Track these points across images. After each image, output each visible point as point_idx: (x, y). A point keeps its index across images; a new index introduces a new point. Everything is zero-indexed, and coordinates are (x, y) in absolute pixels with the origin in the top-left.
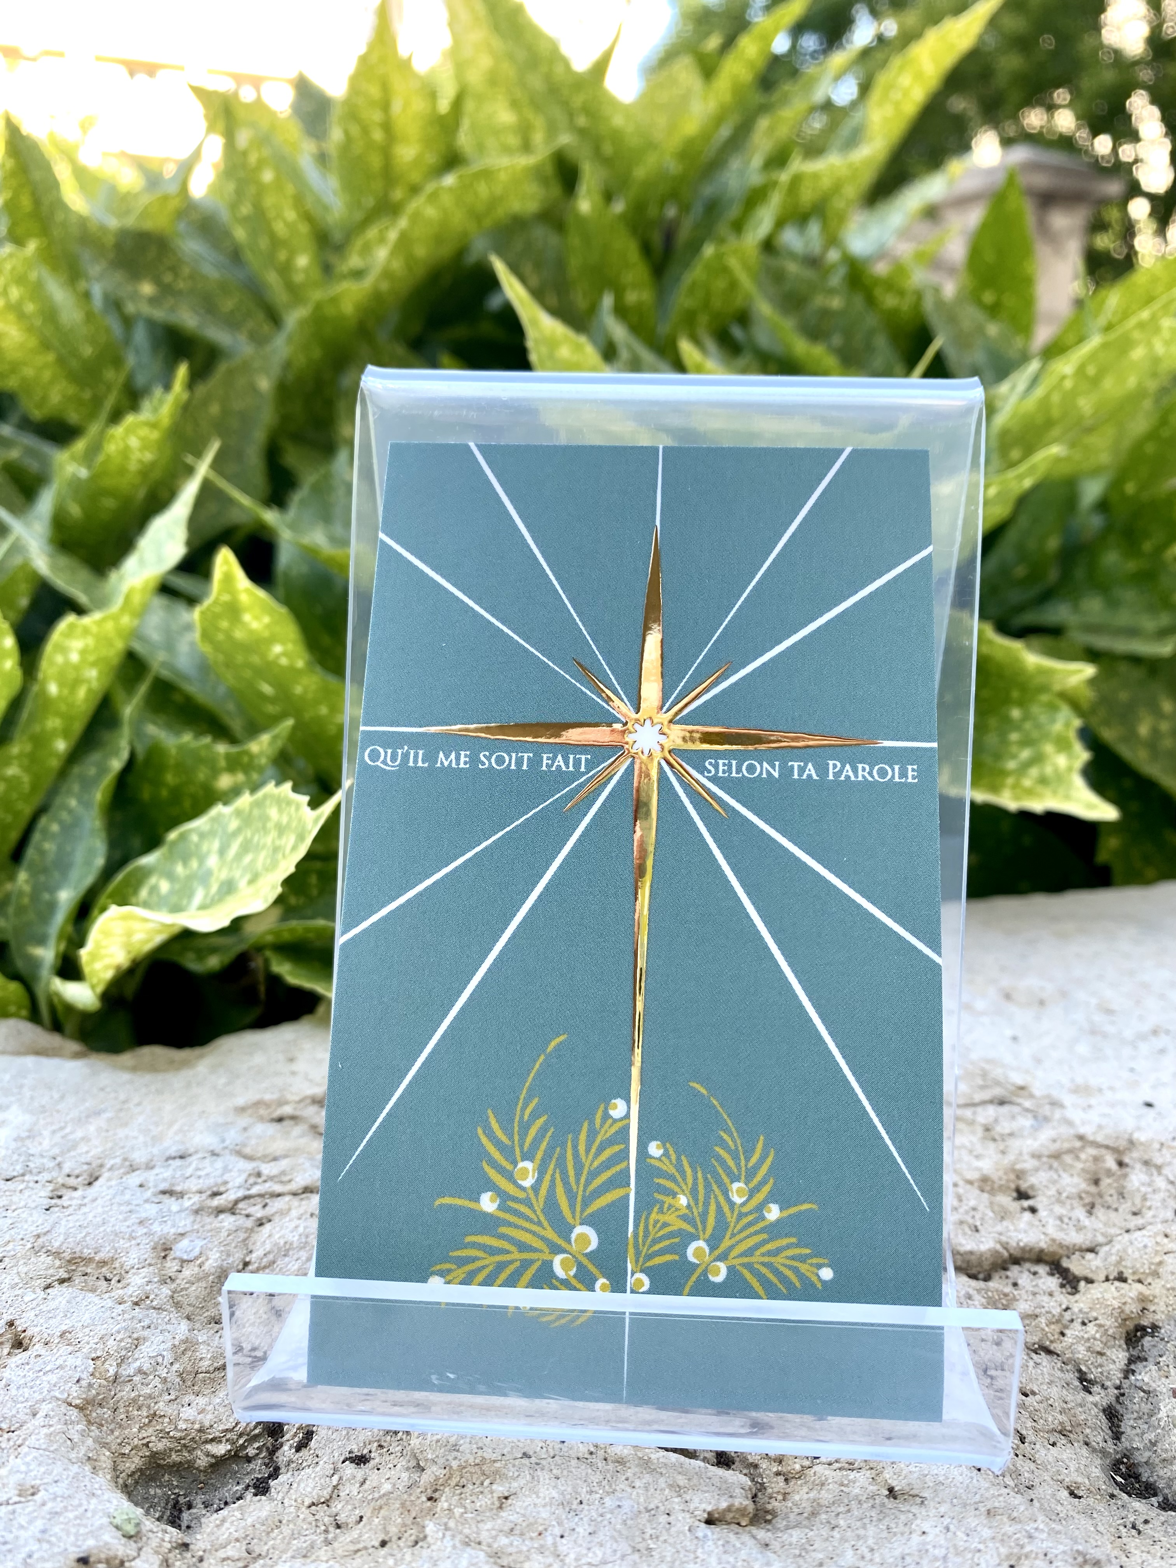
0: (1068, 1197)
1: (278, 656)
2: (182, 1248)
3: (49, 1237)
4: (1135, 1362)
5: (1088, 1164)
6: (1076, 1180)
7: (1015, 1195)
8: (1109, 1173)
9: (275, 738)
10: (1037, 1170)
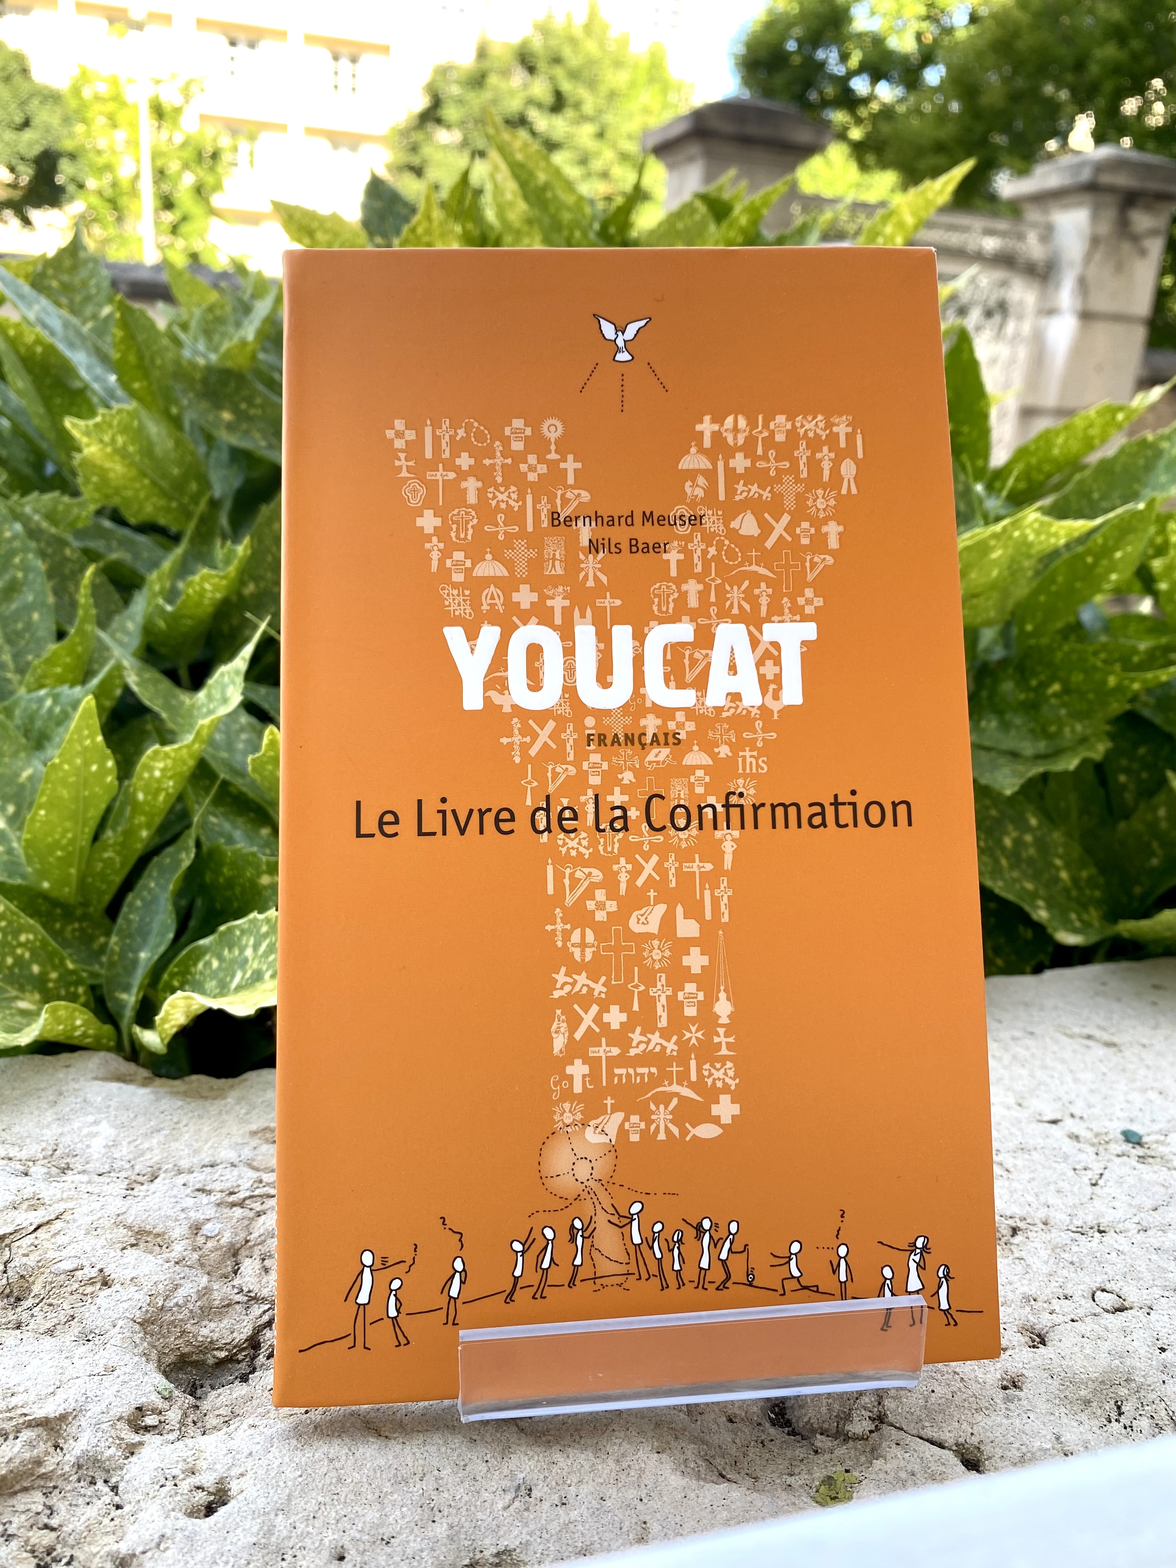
2: (208, 1229)
3: (125, 1216)
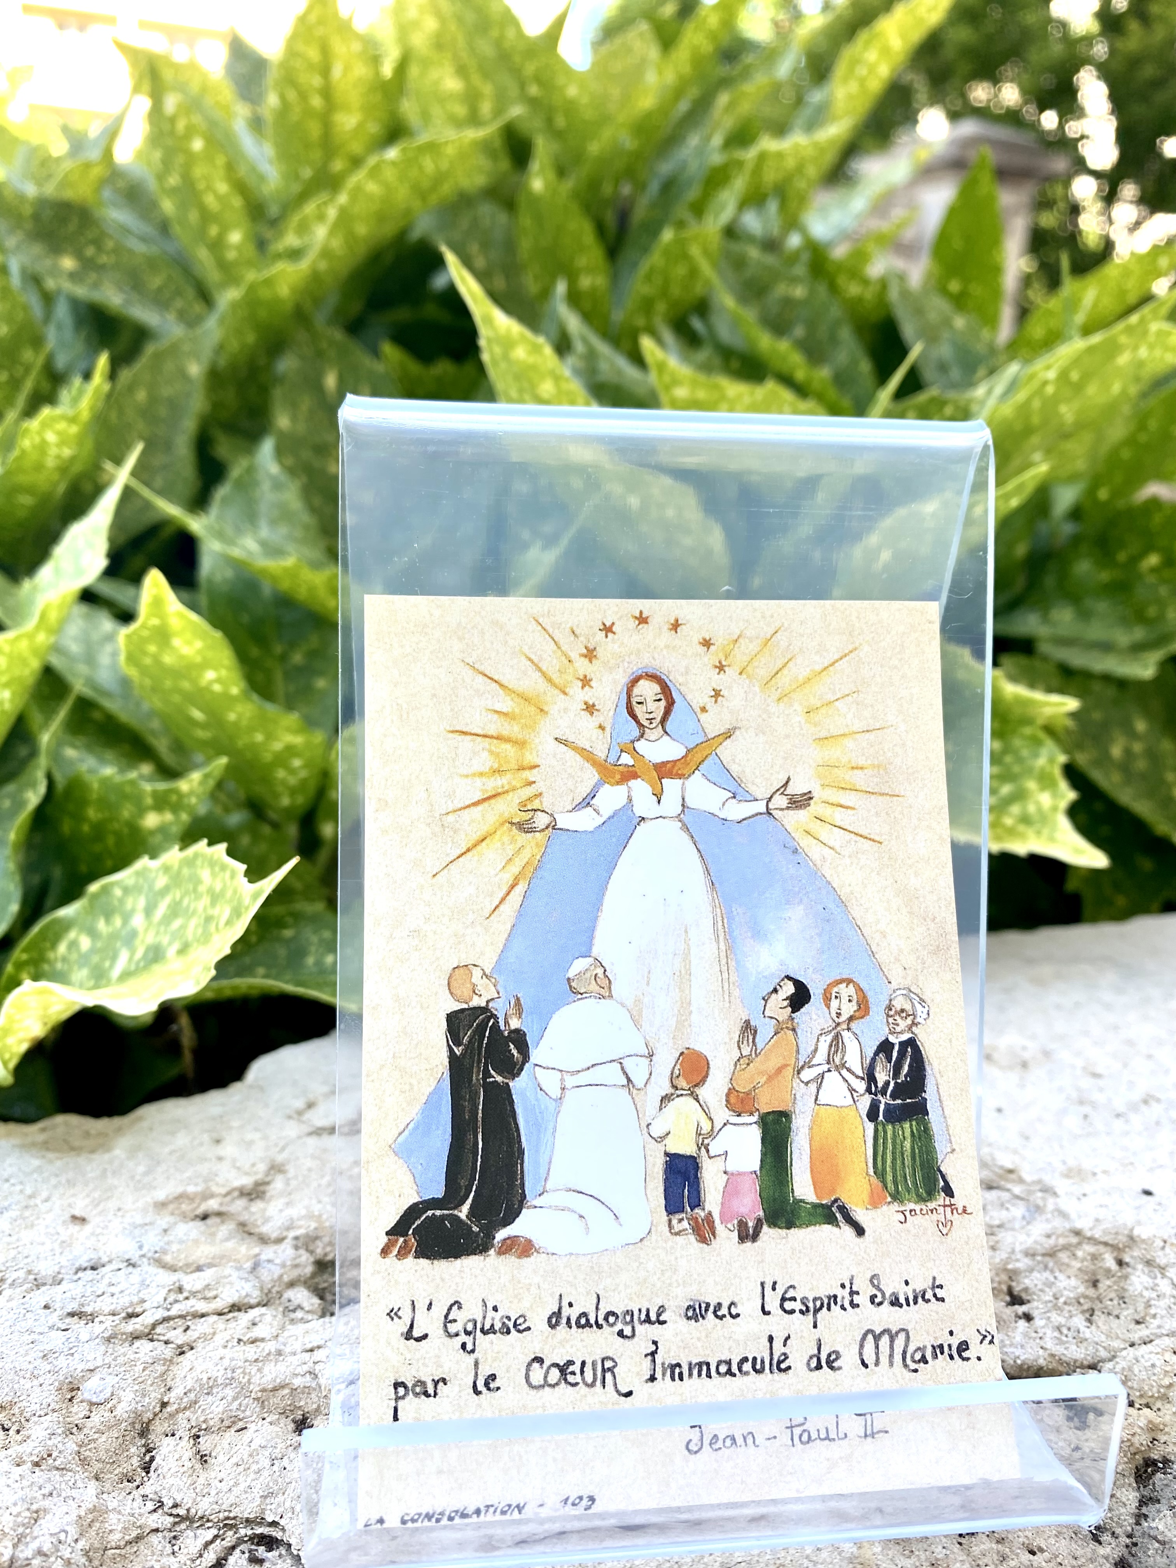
0: (1065, 1303)
1: (211, 682)
2: (91, 1389)
4: (1146, 1504)
5: (1085, 1263)
6: (1073, 1282)
7: (1008, 1298)
8: (1108, 1272)
9: (206, 776)
10: (1031, 1270)
